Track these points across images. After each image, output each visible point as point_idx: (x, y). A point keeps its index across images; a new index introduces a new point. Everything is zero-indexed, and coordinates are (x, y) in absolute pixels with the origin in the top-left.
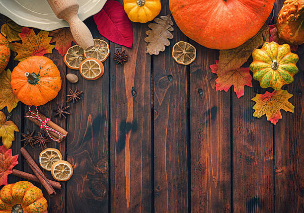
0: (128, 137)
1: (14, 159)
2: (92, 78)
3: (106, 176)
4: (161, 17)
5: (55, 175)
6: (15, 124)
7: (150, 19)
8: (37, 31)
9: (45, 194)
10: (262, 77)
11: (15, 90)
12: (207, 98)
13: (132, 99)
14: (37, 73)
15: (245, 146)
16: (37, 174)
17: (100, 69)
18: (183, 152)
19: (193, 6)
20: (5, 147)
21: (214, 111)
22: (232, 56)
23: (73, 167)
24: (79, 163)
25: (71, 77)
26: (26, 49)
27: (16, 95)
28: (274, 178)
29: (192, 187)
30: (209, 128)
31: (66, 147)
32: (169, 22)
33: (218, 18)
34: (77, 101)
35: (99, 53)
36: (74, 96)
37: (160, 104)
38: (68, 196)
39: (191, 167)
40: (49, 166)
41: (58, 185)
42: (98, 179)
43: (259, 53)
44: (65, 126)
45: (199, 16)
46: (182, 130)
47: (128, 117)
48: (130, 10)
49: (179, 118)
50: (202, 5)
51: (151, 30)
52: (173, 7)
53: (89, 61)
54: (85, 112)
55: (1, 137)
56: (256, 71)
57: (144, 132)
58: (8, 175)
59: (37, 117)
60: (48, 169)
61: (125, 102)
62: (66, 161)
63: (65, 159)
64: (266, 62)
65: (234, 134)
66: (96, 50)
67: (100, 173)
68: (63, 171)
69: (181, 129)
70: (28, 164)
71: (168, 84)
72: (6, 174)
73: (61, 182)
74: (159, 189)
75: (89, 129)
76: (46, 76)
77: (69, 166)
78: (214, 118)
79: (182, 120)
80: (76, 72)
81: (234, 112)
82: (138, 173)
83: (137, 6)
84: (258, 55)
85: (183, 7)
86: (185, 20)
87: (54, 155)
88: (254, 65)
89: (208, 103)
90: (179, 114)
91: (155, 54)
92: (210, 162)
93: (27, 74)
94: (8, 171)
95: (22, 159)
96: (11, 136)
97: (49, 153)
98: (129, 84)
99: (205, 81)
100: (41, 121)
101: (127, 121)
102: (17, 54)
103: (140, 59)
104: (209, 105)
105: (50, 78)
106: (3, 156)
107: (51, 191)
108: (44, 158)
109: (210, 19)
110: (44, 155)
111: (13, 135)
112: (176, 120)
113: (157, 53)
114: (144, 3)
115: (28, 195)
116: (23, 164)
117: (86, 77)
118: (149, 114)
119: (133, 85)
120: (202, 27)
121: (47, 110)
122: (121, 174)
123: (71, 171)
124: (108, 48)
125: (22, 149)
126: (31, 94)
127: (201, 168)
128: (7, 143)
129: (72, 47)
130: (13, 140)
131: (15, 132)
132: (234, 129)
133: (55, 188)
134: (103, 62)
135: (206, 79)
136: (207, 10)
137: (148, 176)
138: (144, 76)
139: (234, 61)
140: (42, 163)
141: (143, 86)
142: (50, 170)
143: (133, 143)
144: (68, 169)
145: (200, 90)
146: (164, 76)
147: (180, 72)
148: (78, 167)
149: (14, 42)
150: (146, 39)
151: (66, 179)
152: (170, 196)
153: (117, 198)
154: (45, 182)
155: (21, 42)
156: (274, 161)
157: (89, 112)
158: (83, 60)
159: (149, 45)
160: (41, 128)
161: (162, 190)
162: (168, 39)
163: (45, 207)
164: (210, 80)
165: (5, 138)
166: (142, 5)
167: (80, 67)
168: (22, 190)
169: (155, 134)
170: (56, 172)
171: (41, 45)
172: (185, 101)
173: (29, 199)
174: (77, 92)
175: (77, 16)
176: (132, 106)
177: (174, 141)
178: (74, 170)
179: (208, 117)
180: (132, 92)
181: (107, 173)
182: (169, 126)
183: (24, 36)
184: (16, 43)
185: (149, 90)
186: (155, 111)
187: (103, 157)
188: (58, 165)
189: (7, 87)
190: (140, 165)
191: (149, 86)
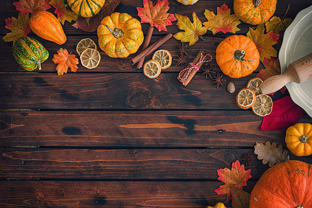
0: (182, 127)
1: (163, 28)
3: (147, 107)
4: (288, 157)
5: (148, 63)
7: (288, 146)
8: (277, 47)
9: (133, 56)
13: (215, 130)
16: (149, 48)
18: (168, 175)
23: (156, 78)
24: (159, 84)
26: (259, 37)
29: (137, 182)
30: (189, 199)
36: (218, 80)
37: (210, 155)
38: (130, 74)
39: (155, 182)
40: (156, 58)
41: (140, 66)
42: (145, 100)
45: (280, 186)
46: (187, 174)
47: (199, 126)
48: (298, 129)
49: (197, 172)
50: (289, 191)
51: (277, 147)
52: (290, 164)
54: (203, 89)
57: (185, 140)
58: (149, 23)
61: (212, 124)
62: (161, 73)
67: (149, 102)
68: (152, 70)
70: (158, 40)
71: (228, 162)
72: (150, 21)
73: (142, 68)
74: (136, 153)
75: (188, 92)
77: (156, 75)
79: (196, 174)
82: (150, 135)
83: (300, 135)
85: (289, 173)
87: (166, 62)
90: (201, 172)
91: (255, 151)
92: (159, 199)
94: (153, 23)
95: (163, 35)
97: (168, 58)
98: (228, 127)
101: (196, 125)
102: (254, 30)
103: (251, 137)
106: (166, 18)
107: (135, 60)
108: (163, 54)
110: (166, 54)
112: (196, 169)
114: (303, 142)
115: (132, 43)
116: (158, 36)
118: (201, 145)
119: (227, 131)
122: (149, 120)
123: (152, 77)
125: (171, 35)
127: (153, 191)
133: (137, 64)
137: (146, 144)
138: (236, 140)
140: (159, 52)
141: (226, 140)
142: (153, 59)
143: (176, 131)
144: (154, 75)
146: (236, 158)
148: (155, 82)
149: (265, 27)
150: (268, 143)
151: (145, 72)
152: (129, 162)
153: (128, 117)
154: (143, 55)
155: (265, 33)
157: (204, 92)
159: (263, 145)
161: (135, 156)
162: (269, 163)
163: (121, 56)
166: (301, 139)
168: (136, 38)
169: (184, 150)
170: (152, 64)
171: (263, 50)
173: (128, 44)
175: (290, 81)
176: (209, 130)
177: (178, 166)
178: (152, 79)
179: (198, 197)
180: (222, 130)
181: (150, 108)
182: (191, 162)
183: (271, 35)
184: (264, 29)
185: (222, 145)
186: (204, 150)
187: (164, 105)
188: (157, 66)
189: (225, 21)
190: (157, 137)
191: (227, 145)
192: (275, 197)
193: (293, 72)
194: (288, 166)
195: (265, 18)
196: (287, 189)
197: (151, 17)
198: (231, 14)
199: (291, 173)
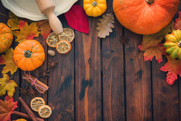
0: (87, 89)
1: (15, 105)
2: (64, 52)
3: (73, 115)
4: (107, 14)
5: (41, 115)
6: (15, 82)
7: (100, 15)
8: (29, 22)
10: (172, 51)
11: (16, 61)
12: (136, 64)
13: (89, 66)
14: (30, 51)
15: (160, 95)
16: (29, 114)
17: (69, 47)
18: (121, 99)
19: (130, 8)
20: (9, 97)
21: (140, 73)
22: (151, 38)
23: (52, 109)
24: (56, 106)
25: (51, 52)
26: (23, 34)
27: (16, 64)
28: (179, 114)
30: (138, 84)
31: (48, 96)
32: (111, 18)
33: (145, 15)
34: (55, 67)
35: (68, 38)
36: (53, 64)
37: (107, 68)
39: (127, 108)
40: (37, 109)
42: (68, 117)
43: (170, 37)
44: (47, 83)
45: (133, 14)
47: (86, 77)
48: (87, 8)
49: (119, 78)
50: (135, 7)
51: (100, 22)
52: (116, 8)
53: (62, 42)
54: (59, 74)
55: (7, 90)
56: (168, 48)
57: (97, 86)
58: (11, 115)
59: (29, 78)
60: (36, 111)
61: (85, 68)
62: (48, 105)
63: (47, 104)
64: (174, 42)
65: (154, 87)
66: (66, 36)
67: (69, 113)
68: (45, 112)
69: (120, 85)
70: (24, 108)
71: (111, 56)
72: (10, 114)
73: (44, 119)
75: (62, 85)
76: (36, 52)
77: (50, 108)
78: (140, 77)
79: (121, 79)
80: (54, 49)
81: (153, 73)
82: (93, 112)
83: (92, 6)
84: (169, 38)
85: (123, 8)
86: (124, 16)
87: (40, 102)
88: (166, 44)
89: (137, 67)
90: (119, 75)
91: (103, 37)
92: (139, 105)
93: (25, 52)
94: (11, 112)
95: (20, 104)
96: (13, 90)
97: (37, 100)
98: (87, 57)
99: (135, 54)
100: (32, 80)
101: (86, 79)
102: (17, 38)
103: (94, 40)
104: (137, 69)
105: (38, 54)
106: (8, 102)
108: (34, 103)
109: (140, 16)
110: (34, 102)
111: (14, 89)
112: (117, 79)
113: (104, 37)
114: (97, 5)
116: (20, 108)
117: (60, 52)
118: (100, 75)
119: (89, 57)
120: (135, 21)
121: (35, 73)
122: (82, 113)
123: (51, 112)
124: (74, 34)
125: (20, 98)
126: (27, 64)
127: (133, 109)
128: (11, 94)
129: (51, 34)
130: (14, 92)
131: (15, 87)
132: (153, 84)
134: (71, 43)
135: (135, 53)
136: (138, 10)
137: (100, 115)
138: (96, 51)
139: (152, 41)
140: (33, 107)
141: (96, 57)
142: (37, 111)
143: (90, 94)
144: (49, 110)
145: (132, 60)
146: (109, 51)
147: (119, 48)
148: (55, 109)
149: (15, 30)
150: (98, 28)
151: (47, 116)
154: (35, 119)
156: (179, 104)
157: (62, 74)
158: (58, 41)
159: (99, 32)
160: (32, 84)
162: (111, 28)
164: (138, 53)
165: (9, 91)
166: (95, 5)
167: (56, 46)
169: (104, 88)
170: (41, 112)
171: (32, 32)
172: (122, 66)
174: (54, 62)
175: (54, 13)
176: (89, 70)
177: (115, 92)
178: (52, 111)
179: (137, 77)
180: (89, 61)
181: (74, 113)
182: (112, 83)
183: (21, 26)
184: (16, 31)
185: (99, 60)
186: (103, 73)
187: (71, 102)
188: (43, 108)
189: (11, 59)
190: (94, 107)
191: (99, 57)
192: (141, 17)
193: (47, 11)
194: (118, 9)
195: (8, 31)
196: (134, 9)
197: (7, 113)
198: (6, 55)
199: (122, 7)
